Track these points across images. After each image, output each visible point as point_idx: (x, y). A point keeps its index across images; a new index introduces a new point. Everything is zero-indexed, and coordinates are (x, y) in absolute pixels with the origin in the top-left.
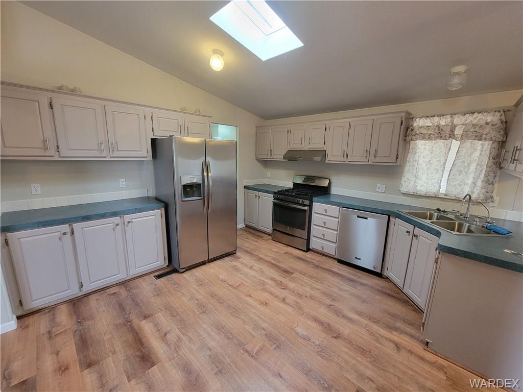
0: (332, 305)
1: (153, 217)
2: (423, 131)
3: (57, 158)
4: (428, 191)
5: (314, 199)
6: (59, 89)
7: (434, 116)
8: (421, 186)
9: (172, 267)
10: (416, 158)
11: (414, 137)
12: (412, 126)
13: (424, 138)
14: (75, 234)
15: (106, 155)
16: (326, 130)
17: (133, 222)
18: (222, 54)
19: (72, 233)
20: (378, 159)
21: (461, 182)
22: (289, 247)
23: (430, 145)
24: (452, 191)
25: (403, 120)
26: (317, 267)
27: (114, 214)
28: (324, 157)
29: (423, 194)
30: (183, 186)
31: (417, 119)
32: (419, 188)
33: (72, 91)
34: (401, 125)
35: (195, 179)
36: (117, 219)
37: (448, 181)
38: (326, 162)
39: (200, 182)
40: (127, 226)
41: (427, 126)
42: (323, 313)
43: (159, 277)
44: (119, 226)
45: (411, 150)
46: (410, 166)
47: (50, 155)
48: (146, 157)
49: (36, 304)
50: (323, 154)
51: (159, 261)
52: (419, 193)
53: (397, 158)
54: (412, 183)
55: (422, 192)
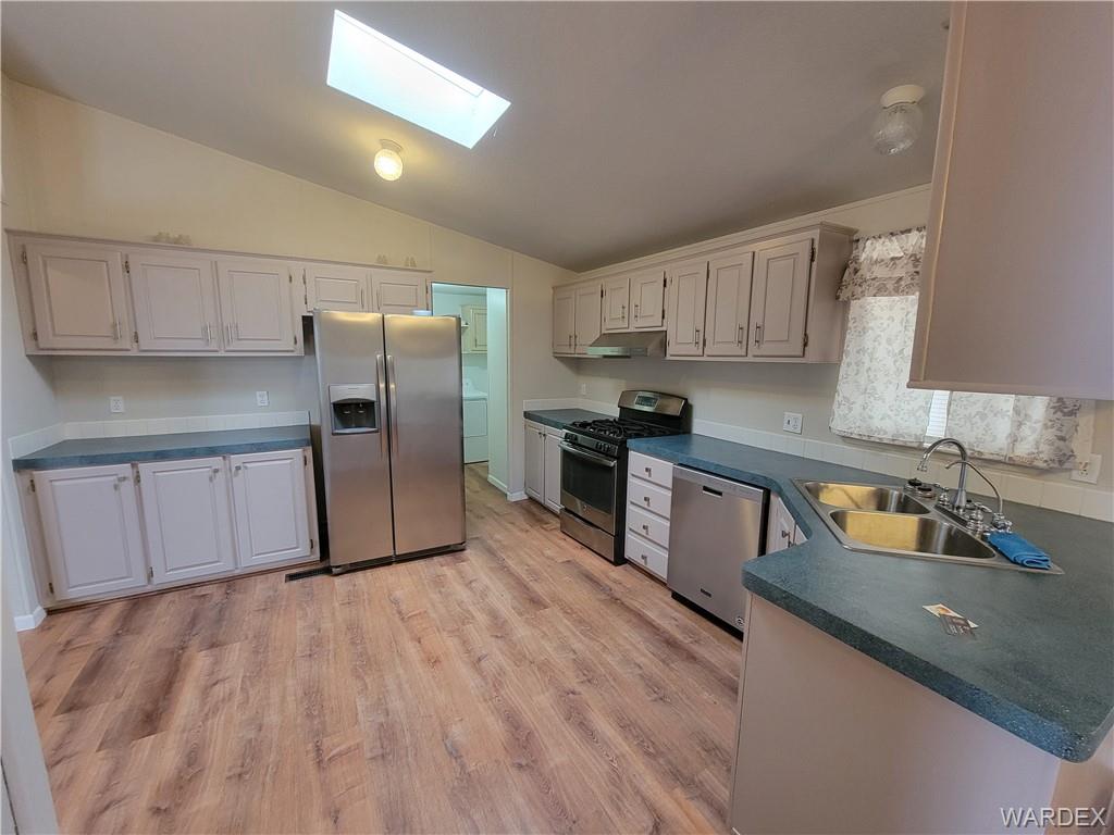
0: (573, 693)
1: (288, 461)
2: (879, 272)
3: (134, 353)
4: (901, 432)
5: (631, 443)
6: (156, 241)
7: (909, 231)
8: (882, 419)
9: (325, 564)
10: (868, 344)
11: (860, 290)
12: (856, 260)
13: (881, 290)
14: (142, 482)
15: (216, 348)
16: (665, 285)
17: (246, 468)
18: (398, 149)
19: (138, 480)
20: (767, 349)
21: (985, 409)
22: (586, 551)
23: (903, 309)
24: (961, 434)
25: (816, 246)
26: (614, 600)
27: (212, 452)
28: (664, 345)
29: (887, 438)
30: (334, 404)
31: (869, 242)
32: (876, 423)
33: (177, 241)
34: (812, 260)
35: (363, 391)
36: (216, 461)
37: (950, 404)
38: (668, 357)
39: (374, 399)
40: (236, 475)
41: (893, 259)
42: (538, 707)
43: (291, 577)
44: (220, 473)
45: (850, 324)
46: (849, 365)
47: (124, 347)
48: (292, 351)
49: (74, 593)
50: (662, 339)
51: (301, 548)
52: (876, 437)
53: (805, 345)
54: (857, 409)
55: (885, 433)
